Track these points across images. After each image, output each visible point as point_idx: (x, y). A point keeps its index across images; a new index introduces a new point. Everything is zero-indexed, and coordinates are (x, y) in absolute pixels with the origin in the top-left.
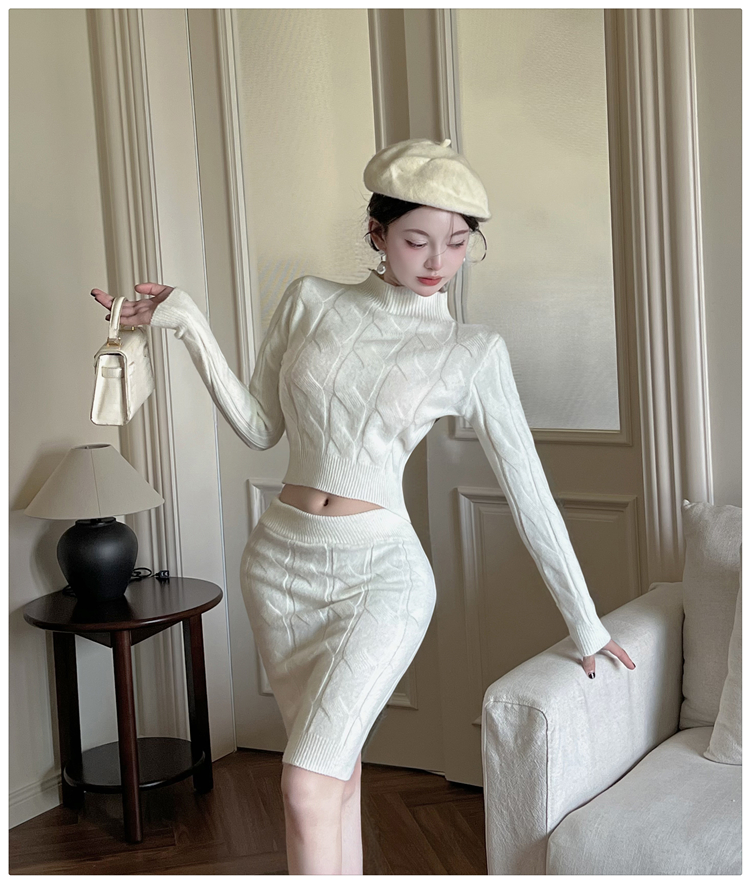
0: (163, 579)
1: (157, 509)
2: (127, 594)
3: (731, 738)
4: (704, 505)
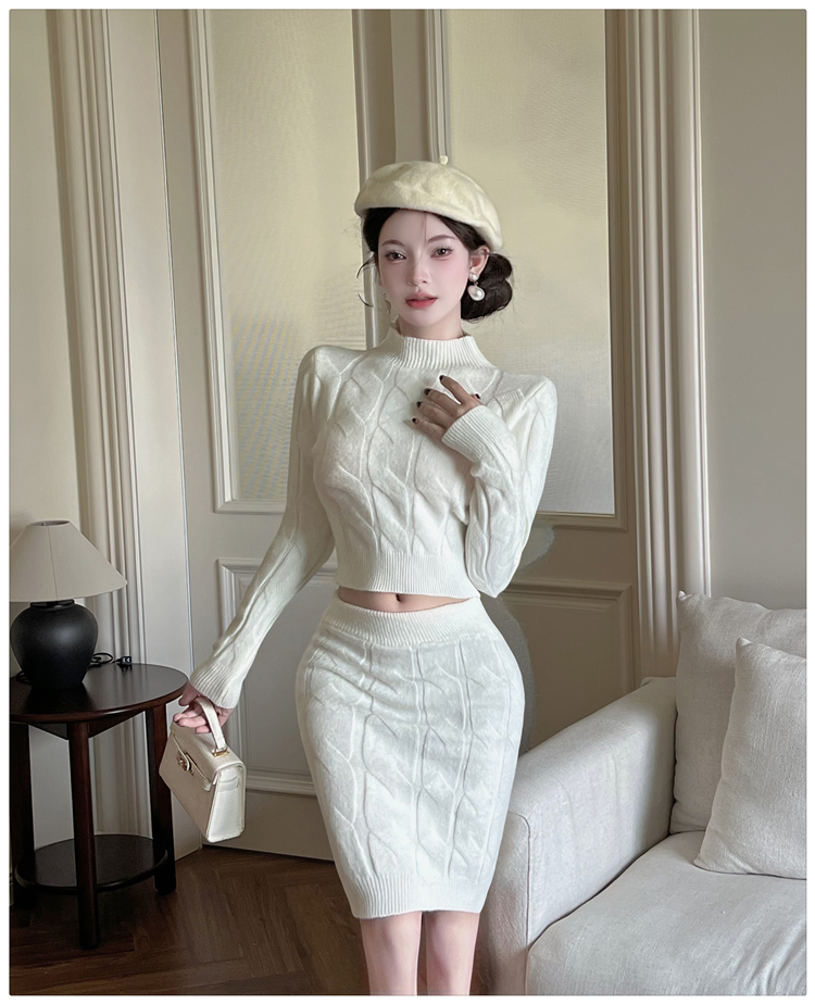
0: (125, 665)
1: (120, 591)
2: (86, 681)
4: (700, 597)
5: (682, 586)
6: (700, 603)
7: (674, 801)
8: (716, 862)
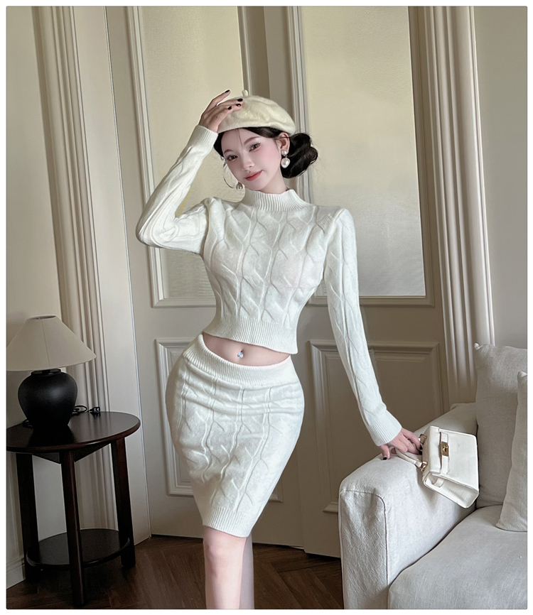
0: (96, 413)
2: (70, 425)
3: (516, 513)
4: (489, 346)
6: (489, 351)
8: (511, 524)
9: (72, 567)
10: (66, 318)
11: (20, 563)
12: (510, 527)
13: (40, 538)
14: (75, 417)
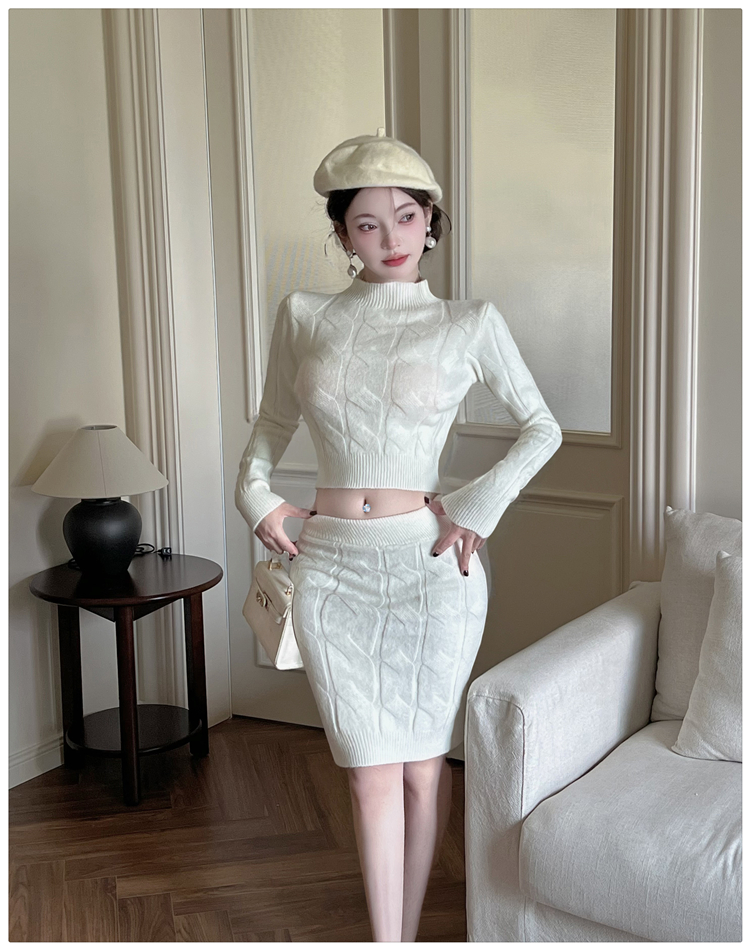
0: (165, 555)
1: (161, 491)
2: (130, 570)
3: (697, 735)
4: (686, 512)
5: (669, 501)
6: (685, 517)
7: (655, 693)
8: (691, 749)
9: (124, 754)
10: (132, 432)
11: (58, 743)
12: (690, 754)
13: (86, 712)
14: (139, 559)
